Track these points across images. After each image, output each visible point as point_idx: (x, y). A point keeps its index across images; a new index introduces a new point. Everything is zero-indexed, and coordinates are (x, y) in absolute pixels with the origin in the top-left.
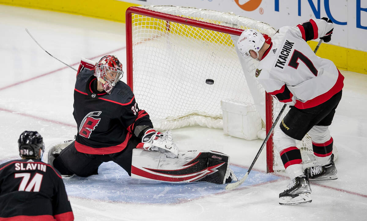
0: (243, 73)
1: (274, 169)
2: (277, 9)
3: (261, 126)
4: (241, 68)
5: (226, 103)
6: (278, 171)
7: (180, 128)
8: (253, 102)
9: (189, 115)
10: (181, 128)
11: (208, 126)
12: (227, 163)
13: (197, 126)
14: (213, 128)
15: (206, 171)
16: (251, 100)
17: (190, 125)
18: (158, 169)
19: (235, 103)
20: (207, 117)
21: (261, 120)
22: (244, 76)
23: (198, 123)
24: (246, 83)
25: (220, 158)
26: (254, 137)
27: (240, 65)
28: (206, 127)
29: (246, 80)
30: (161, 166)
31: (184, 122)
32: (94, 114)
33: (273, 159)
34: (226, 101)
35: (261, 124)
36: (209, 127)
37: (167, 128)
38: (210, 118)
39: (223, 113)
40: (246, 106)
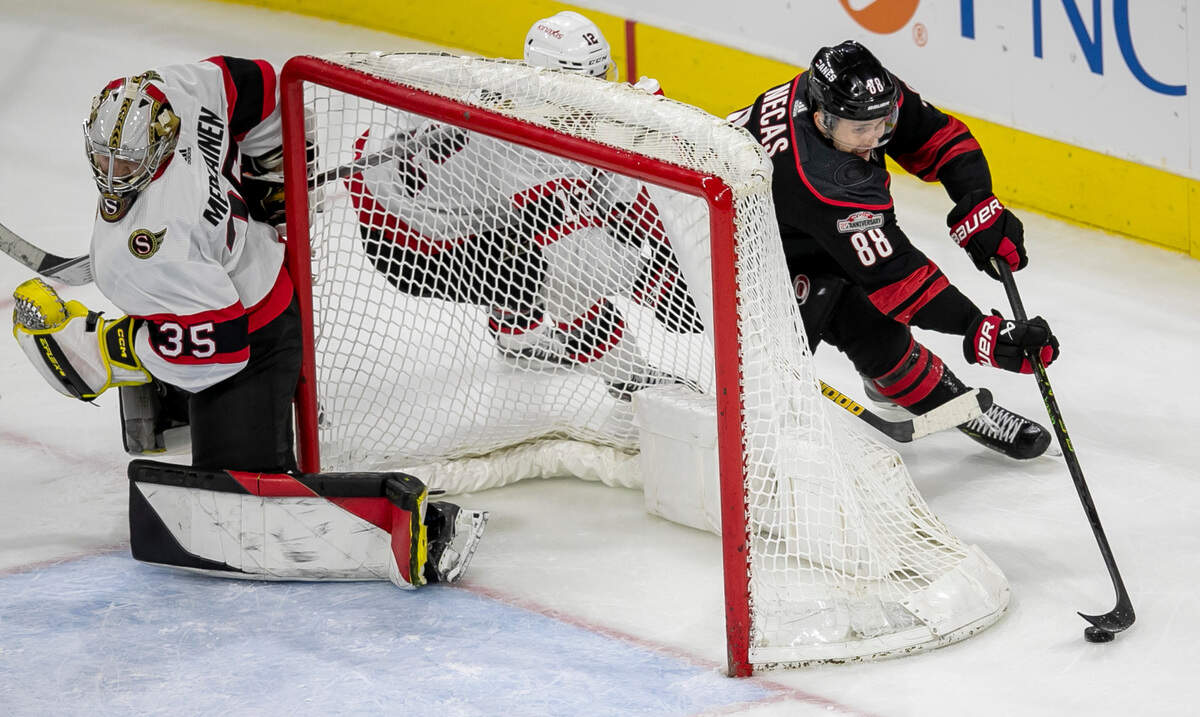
2: (968, 30)
6: (767, 666)
7: (505, 486)
9: (540, 438)
10: (511, 484)
11: (604, 481)
14: (619, 487)
17: (540, 473)
20: (602, 448)
23: (571, 467)
28: (598, 482)
31: (521, 464)
36: (610, 485)
37: (454, 486)
38: (611, 449)
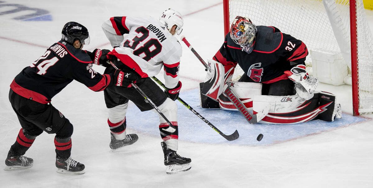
0: (330, 24)
3: (347, 72)
4: (328, 19)
5: (314, 51)
8: (339, 50)
12: (334, 102)
15: (318, 110)
16: (337, 48)
18: (275, 113)
19: (323, 52)
21: (347, 67)
22: (331, 27)
24: (333, 34)
25: (328, 98)
26: (341, 83)
27: (328, 17)
29: (333, 31)
30: (277, 110)
32: (255, 65)
33: (359, 102)
34: (315, 50)
35: (347, 71)
39: (312, 61)
40: (333, 54)
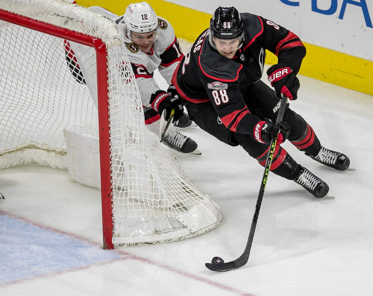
1: (113, 242)
6: (120, 245)
7: (9, 168)
9: (24, 148)
10: (12, 167)
11: (51, 166)
13: (33, 165)
14: (57, 168)
17: (24, 163)
20: (50, 152)
23: (36, 159)
28: (48, 167)
31: (16, 159)
36: (54, 167)
38: (54, 153)
